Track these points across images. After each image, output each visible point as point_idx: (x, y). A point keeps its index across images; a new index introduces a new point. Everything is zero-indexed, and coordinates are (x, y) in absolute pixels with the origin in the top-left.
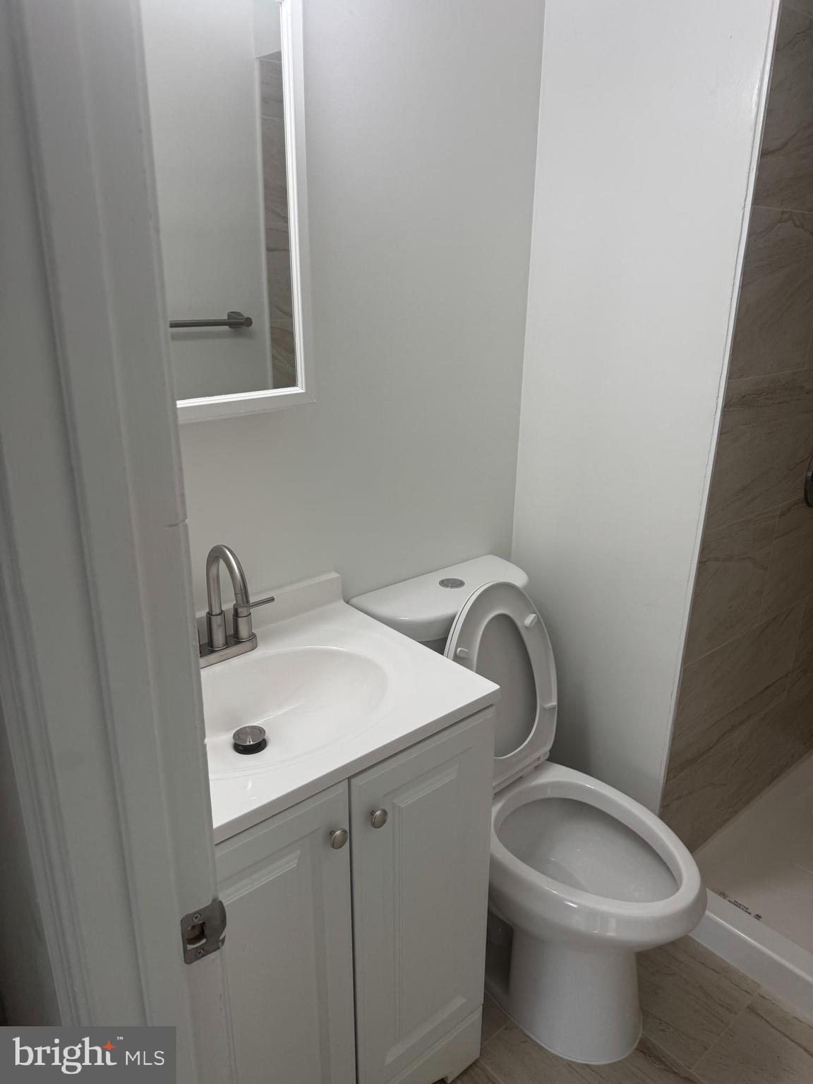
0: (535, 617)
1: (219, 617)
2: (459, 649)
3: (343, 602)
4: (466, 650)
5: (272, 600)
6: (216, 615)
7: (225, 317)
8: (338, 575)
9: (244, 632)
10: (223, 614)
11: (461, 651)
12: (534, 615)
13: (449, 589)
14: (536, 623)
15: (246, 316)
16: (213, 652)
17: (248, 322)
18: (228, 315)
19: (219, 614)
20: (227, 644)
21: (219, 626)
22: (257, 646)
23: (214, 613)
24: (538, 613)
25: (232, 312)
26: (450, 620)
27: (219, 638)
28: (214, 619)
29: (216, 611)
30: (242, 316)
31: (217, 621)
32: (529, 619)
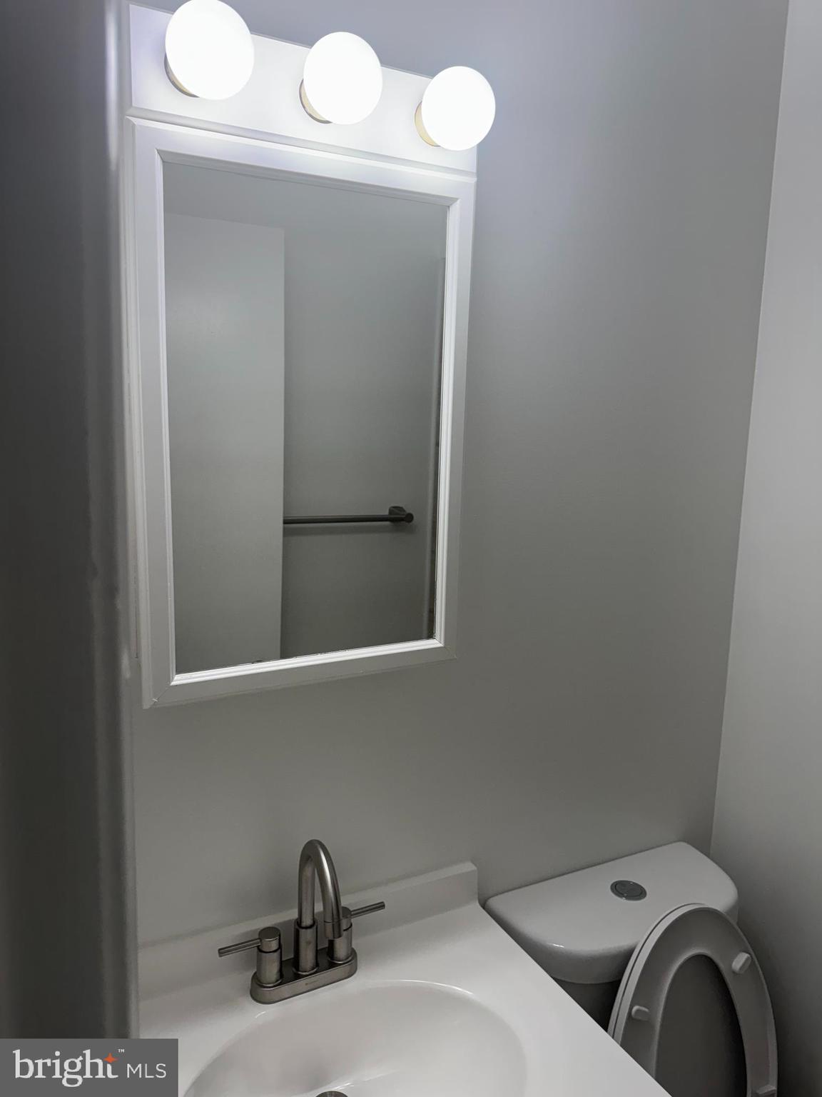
0: (747, 959)
1: (309, 931)
2: (636, 1008)
3: (478, 904)
4: (646, 1010)
5: (381, 906)
6: (307, 928)
7: (386, 513)
8: (474, 868)
9: (341, 950)
10: (315, 927)
11: (638, 1011)
12: (746, 955)
13: (623, 900)
14: (750, 966)
15: (408, 511)
16: (297, 977)
17: (410, 518)
18: (390, 510)
19: (311, 927)
20: (318, 967)
21: (309, 943)
22: (356, 969)
23: (304, 924)
24: (753, 953)
25: (394, 507)
26: (625, 957)
27: (308, 957)
28: (302, 932)
29: (307, 921)
30: (404, 511)
31: (307, 936)
32: (740, 961)
